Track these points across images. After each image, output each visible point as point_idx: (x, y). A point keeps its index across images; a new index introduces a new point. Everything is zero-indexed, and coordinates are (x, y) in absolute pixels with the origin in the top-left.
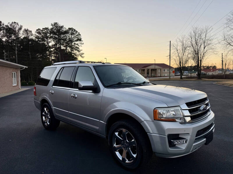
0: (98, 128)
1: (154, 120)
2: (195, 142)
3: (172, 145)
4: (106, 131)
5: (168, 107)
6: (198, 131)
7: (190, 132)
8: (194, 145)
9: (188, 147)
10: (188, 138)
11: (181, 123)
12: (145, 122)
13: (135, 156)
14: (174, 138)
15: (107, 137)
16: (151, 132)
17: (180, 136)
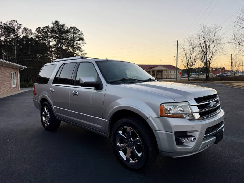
0: (100, 127)
1: (160, 116)
2: (204, 140)
3: (179, 143)
4: (109, 130)
5: (176, 103)
6: (208, 129)
7: (199, 130)
8: (203, 143)
9: (197, 145)
10: (197, 135)
11: (189, 120)
12: (150, 118)
13: (140, 155)
14: (182, 135)
15: (110, 136)
16: (157, 129)
17: (188, 134)
